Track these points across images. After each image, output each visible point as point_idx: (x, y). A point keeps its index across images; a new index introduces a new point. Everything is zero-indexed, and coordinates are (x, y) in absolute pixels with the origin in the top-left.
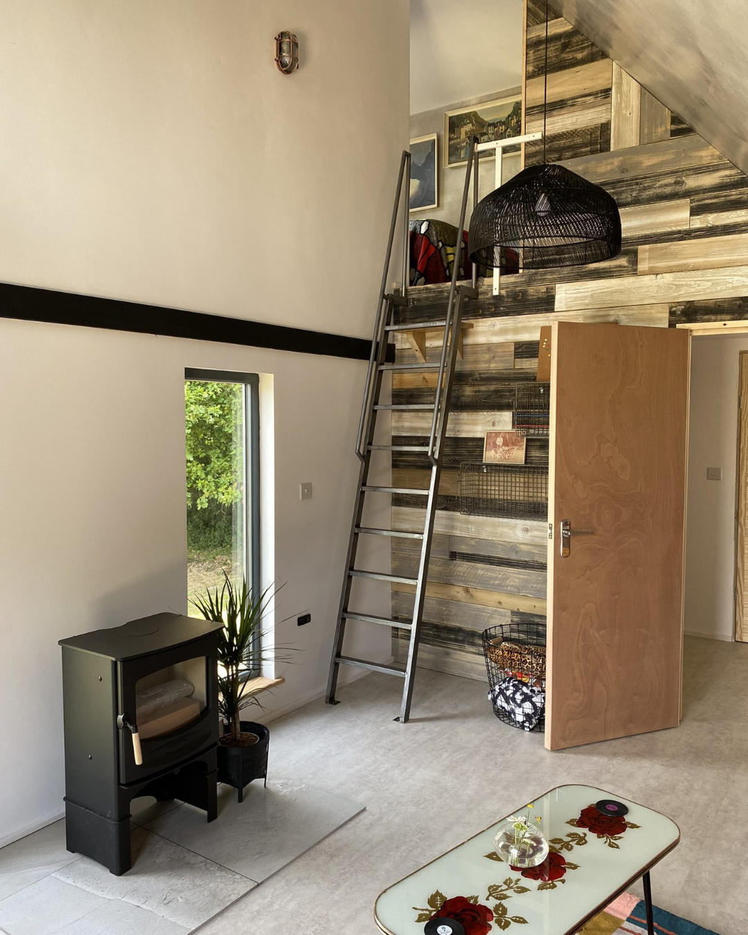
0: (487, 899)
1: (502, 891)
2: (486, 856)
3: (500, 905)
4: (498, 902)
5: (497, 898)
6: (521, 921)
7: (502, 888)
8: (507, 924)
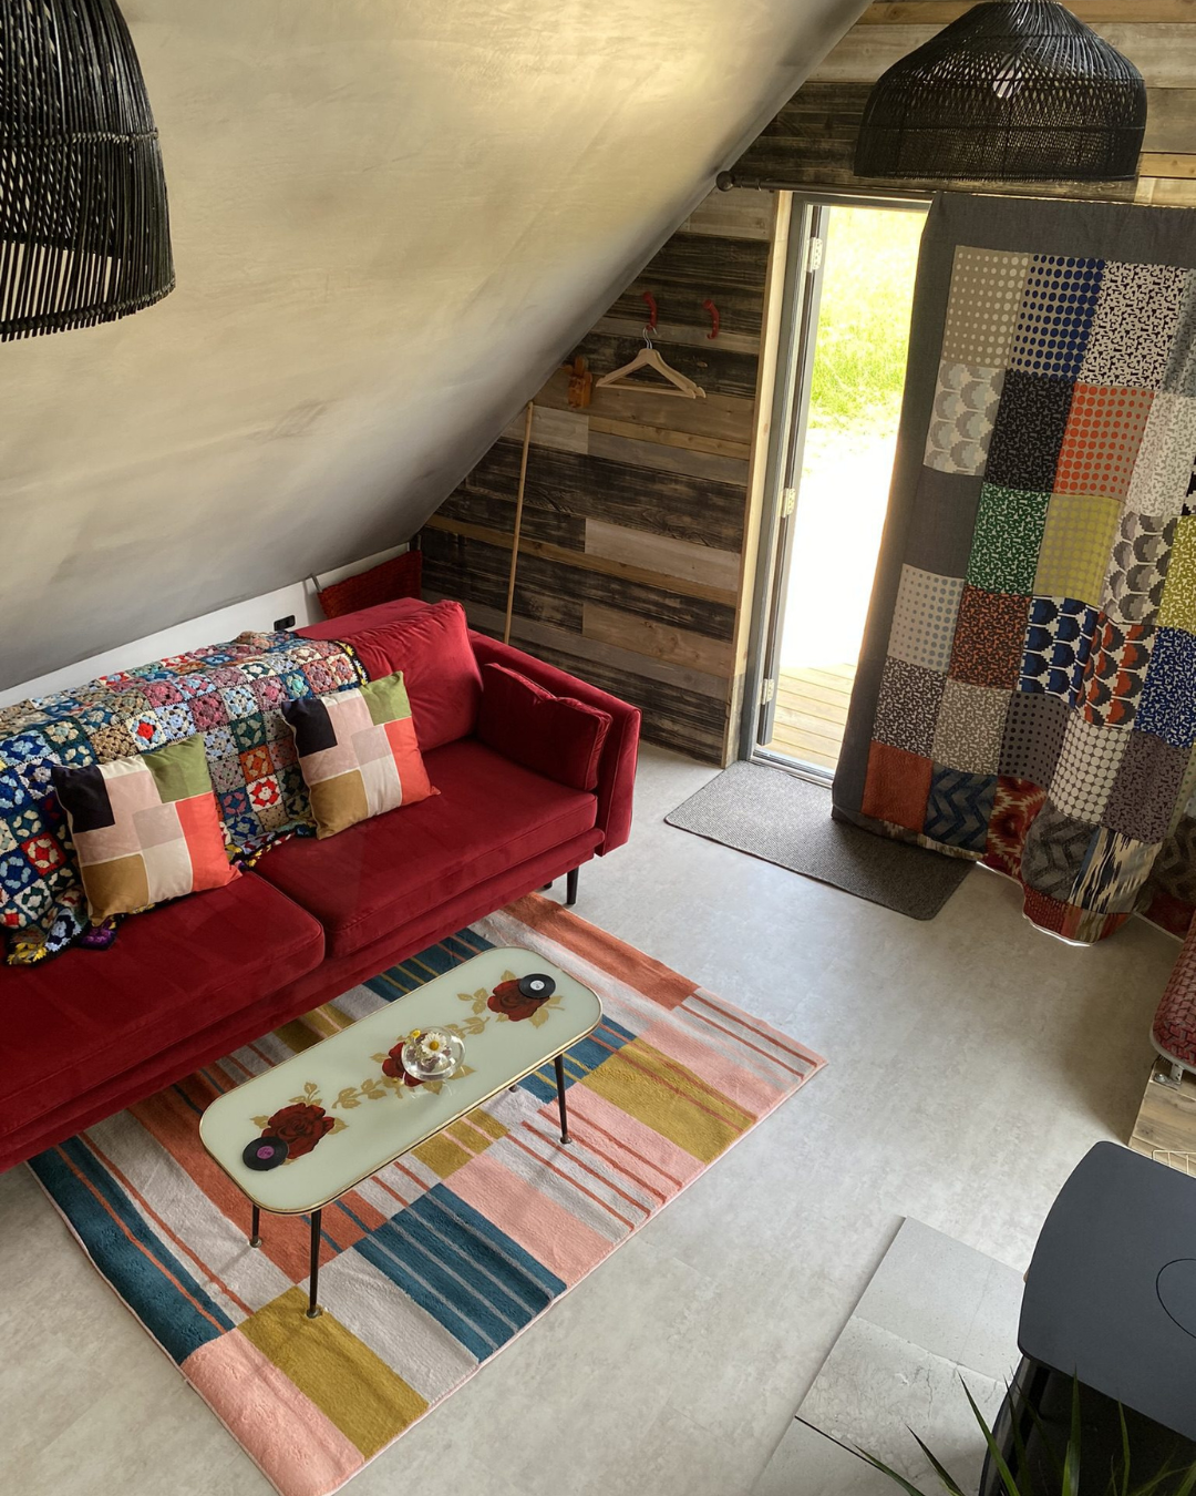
0: (488, 1018)
1: (470, 1028)
2: (473, 1071)
3: (477, 1013)
4: (479, 1016)
5: (479, 1019)
6: (463, 997)
7: (468, 1030)
8: (477, 994)
